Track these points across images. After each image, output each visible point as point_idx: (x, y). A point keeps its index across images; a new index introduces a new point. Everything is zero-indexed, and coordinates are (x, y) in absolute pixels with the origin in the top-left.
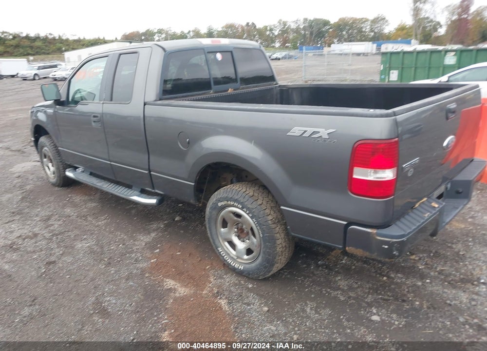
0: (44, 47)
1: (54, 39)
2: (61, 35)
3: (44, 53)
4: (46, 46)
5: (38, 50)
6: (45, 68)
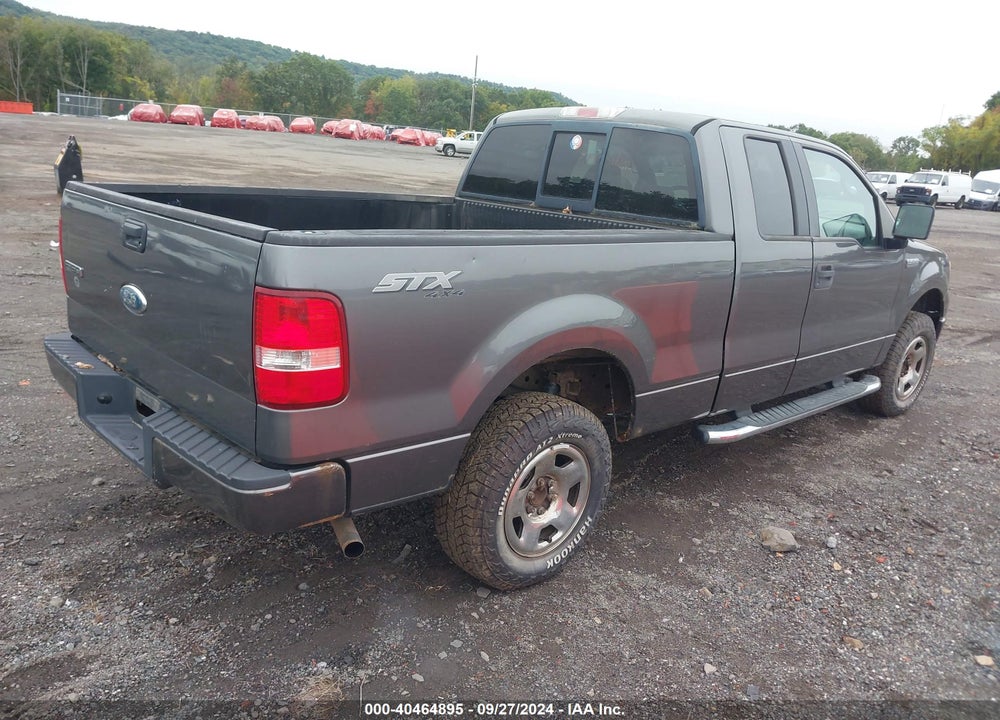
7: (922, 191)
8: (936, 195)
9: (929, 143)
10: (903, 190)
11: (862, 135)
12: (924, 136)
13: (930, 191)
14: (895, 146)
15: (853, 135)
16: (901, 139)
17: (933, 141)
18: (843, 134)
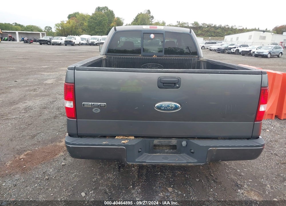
0: (221, 32)
1: (228, 28)
2: (233, 26)
3: (220, 36)
4: (222, 32)
5: (218, 34)
6: (209, 43)
7: (71, 41)
8: (74, 42)
9: (58, 28)
10: (66, 41)
11: (35, 26)
12: (56, 26)
13: (73, 41)
14: (45, 29)
15: (33, 26)
16: (46, 27)
17: (59, 27)
18: (29, 26)
